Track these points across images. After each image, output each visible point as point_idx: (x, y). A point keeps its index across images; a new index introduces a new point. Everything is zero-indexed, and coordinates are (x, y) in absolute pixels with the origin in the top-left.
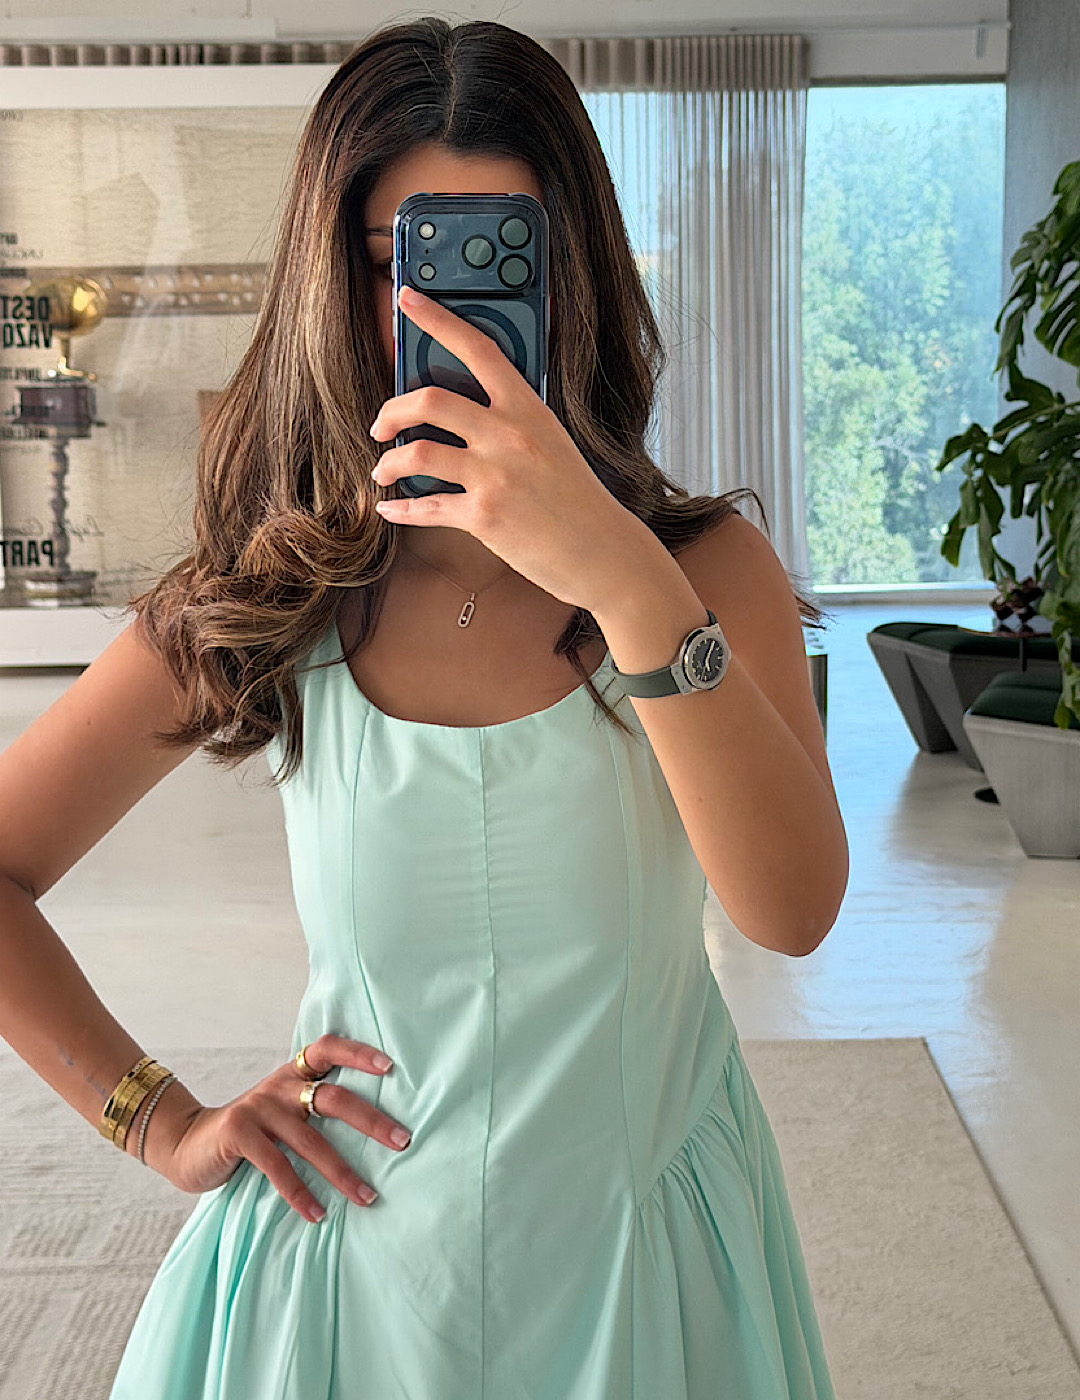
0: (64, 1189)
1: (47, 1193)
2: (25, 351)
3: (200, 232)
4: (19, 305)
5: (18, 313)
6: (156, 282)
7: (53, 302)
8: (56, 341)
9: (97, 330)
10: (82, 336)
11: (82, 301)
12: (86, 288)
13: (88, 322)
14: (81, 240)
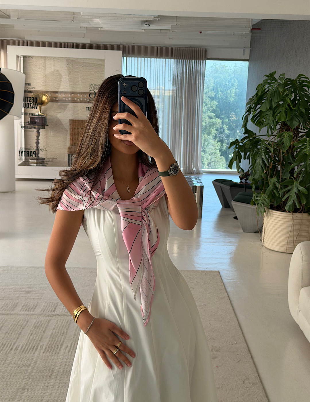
0: (33, 297)
1: (29, 298)
2: (31, 109)
3: (71, 84)
4: (31, 99)
5: (30, 101)
6: (61, 95)
7: (38, 98)
8: (38, 107)
9: (48, 105)
10: (44, 106)
11: (44, 98)
12: (46, 96)
13: (46, 103)
14: (45, 85)
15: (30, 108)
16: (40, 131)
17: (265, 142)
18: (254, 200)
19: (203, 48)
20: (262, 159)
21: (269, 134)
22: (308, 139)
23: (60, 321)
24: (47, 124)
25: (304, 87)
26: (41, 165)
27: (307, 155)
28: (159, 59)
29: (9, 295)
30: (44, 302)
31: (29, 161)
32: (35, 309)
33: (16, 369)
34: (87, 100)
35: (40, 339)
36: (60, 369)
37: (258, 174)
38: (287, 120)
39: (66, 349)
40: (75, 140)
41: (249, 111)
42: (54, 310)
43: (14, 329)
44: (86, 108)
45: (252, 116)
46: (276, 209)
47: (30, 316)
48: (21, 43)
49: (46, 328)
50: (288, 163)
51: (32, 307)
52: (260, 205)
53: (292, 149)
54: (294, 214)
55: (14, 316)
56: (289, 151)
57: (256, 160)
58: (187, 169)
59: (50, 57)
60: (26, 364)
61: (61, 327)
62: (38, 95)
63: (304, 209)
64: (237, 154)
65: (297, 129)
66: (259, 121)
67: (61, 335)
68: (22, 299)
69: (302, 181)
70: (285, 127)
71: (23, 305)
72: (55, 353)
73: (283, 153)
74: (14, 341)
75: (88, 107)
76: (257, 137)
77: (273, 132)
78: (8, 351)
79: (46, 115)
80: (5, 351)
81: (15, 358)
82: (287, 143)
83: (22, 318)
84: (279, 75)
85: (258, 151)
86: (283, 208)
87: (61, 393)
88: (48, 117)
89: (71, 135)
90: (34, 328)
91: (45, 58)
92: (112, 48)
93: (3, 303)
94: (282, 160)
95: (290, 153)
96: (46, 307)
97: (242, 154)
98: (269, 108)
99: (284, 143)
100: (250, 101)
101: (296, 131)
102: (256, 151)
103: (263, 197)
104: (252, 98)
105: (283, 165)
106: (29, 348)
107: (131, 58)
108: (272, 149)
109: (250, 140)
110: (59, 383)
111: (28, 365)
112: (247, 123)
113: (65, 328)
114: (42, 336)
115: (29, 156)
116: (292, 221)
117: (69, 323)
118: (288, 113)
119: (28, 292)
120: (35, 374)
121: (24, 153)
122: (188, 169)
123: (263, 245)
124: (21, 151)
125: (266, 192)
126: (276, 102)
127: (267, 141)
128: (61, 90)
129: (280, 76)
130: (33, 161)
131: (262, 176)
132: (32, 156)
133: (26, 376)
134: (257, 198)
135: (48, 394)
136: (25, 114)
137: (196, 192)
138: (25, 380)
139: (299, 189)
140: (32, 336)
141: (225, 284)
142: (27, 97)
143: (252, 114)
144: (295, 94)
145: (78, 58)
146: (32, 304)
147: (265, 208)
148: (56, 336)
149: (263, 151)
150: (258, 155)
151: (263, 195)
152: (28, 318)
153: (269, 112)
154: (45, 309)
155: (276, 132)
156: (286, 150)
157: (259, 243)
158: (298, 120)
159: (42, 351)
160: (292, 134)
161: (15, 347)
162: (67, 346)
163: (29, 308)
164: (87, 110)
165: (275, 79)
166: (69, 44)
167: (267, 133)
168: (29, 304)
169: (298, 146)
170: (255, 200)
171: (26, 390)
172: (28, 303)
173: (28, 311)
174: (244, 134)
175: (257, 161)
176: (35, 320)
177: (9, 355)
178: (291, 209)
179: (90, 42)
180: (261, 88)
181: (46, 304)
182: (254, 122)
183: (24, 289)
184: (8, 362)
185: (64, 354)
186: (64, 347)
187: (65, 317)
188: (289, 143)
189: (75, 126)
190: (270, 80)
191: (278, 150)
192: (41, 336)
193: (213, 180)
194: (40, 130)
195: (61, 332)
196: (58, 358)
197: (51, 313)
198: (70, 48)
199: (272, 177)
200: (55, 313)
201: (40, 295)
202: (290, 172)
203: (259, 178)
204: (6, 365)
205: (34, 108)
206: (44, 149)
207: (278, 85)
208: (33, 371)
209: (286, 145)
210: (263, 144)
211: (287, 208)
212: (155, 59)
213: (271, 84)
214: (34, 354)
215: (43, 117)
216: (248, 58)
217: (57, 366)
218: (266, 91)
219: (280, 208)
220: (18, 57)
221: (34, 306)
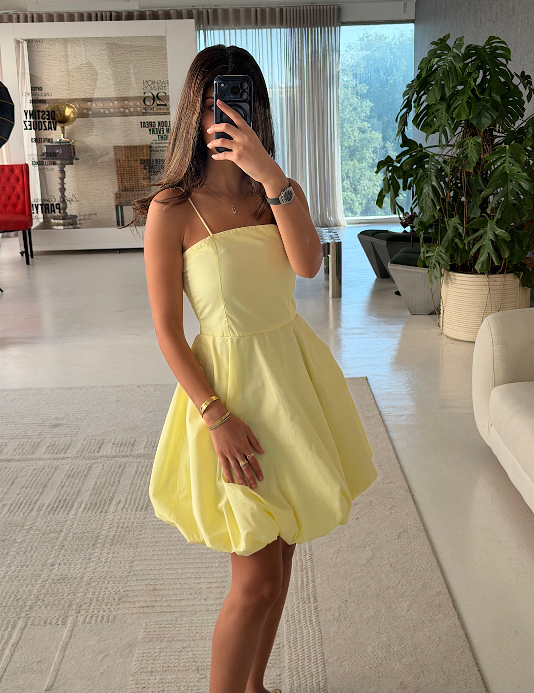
4: (44, 114)
5: (44, 117)
6: (96, 104)
7: (57, 112)
8: (59, 127)
9: (74, 123)
10: (69, 125)
11: (68, 112)
12: (70, 107)
13: (71, 120)
14: (67, 88)
15: (44, 130)
16: (65, 169)
17: (437, 158)
18: (422, 259)
19: (334, 5)
20: (433, 187)
21: (442, 143)
22: (507, 146)
23: (108, 466)
24: (77, 156)
25: (498, 59)
26: (71, 227)
27: (507, 173)
28: (260, 30)
29: (25, 431)
30: (81, 439)
31: (49, 222)
32: (67, 449)
33: (40, 537)
34: (141, 110)
35: (76, 493)
36: (109, 534)
37: (428, 214)
38: (471, 117)
39: (118, 506)
40: (126, 182)
41: (408, 105)
42: (97, 450)
43: (35, 481)
44: (140, 124)
45: (415, 114)
46: (461, 270)
47: (59, 461)
48: (21, 19)
49: (86, 476)
50: (478, 190)
51: (63, 447)
52: (433, 266)
53: (483, 166)
54: (490, 276)
55: (35, 462)
56: (477, 170)
57: (422, 189)
58: (319, 219)
59: (75, 38)
60: (55, 529)
61: (110, 475)
62: (58, 106)
63: (508, 267)
64: (390, 182)
65: (491, 131)
66: (425, 123)
67: (110, 485)
68: (46, 436)
69: (500, 219)
70: (471, 130)
71: (48, 445)
72: (100, 512)
73: (468, 174)
74: (36, 497)
75: (143, 121)
76: (424, 151)
77: (449, 140)
78: (27, 513)
79: (73, 141)
80: (22, 513)
81: (37, 521)
82: (473, 157)
83: (47, 465)
84: (455, 40)
85: (426, 173)
86: (472, 269)
87: (110, 567)
88: (77, 145)
89: (118, 172)
90: (66, 478)
91: (65, 41)
92: (179, 15)
93: (18, 444)
94: (467, 185)
95: (479, 174)
96: (86, 446)
97: (401, 182)
98: (439, 98)
99: (469, 157)
100: (408, 89)
101: (489, 136)
102: (421, 173)
103: (437, 253)
104: (411, 83)
105: (468, 196)
106: (59, 507)
107: (212, 31)
108: (448, 168)
109: (411, 156)
110: (108, 553)
111: (58, 530)
112: (406, 127)
113: (116, 475)
114: (80, 488)
115: (49, 213)
116: (488, 289)
117: (122, 468)
118: (473, 104)
119: (56, 426)
120: (70, 543)
121: (40, 207)
122: (321, 220)
123: (442, 332)
124: (35, 205)
125: (442, 243)
126: (451, 87)
127: (440, 155)
128: (96, 95)
129: (455, 42)
130: (56, 221)
131: (434, 216)
132: (55, 213)
133: (55, 546)
134: (428, 255)
135: (90, 568)
136: (37, 140)
137: (329, 254)
138: (54, 552)
139: (496, 233)
140: (64, 489)
141: (375, 396)
142: (39, 111)
143: (415, 112)
144: (484, 70)
145: (121, 38)
146: (62, 443)
147: (442, 270)
148: (103, 487)
149: (433, 173)
150: (425, 181)
151: (437, 249)
152: (57, 464)
153: (441, 105)
154: (84, 450)
155: (454, 139)
156: (473, 168)
157: (436, 330)
158: (490, 116)
159: (81, 510)
160: (480, 140)
161: (37, 506)
162: (120, 501)
163: (58, 450)
164: (142, 127)
165: (449, 48)
166: (104, 14)
167: (440, 142)
168: (57, 444)
169: (491, 161)
170: (424, 258)
171: (56, 566)
172: (57, 442)
173: (57, 454)
174: (402, 146)
175: (424, 191)
176: (68, 466)
177: (28, 518)
178: (485, 268)
179: (140, 8)
180: (426, 64)
181: (85, 442)
182: (417, 126)
183: (49, 422)
184: (27, 527)
185: (115, 512)
186: (114, 502)
187: (117, 459)
188: (476, 156)
189: (124, 156)
190: (440, 50)
191: (460, 171)
192: (77, 489)
193: (359, 233)
194: (65, 167)
195: (110, 481)
196: (106, 518)
197: (92, 455)
198: (106, 20)
199: (452, 216)
200: (101, 454)
201: (75, 429)
202: (480, 204)
203: (429, 220)
204: (24, 532)
205: (52, 130)
206: (74, 200)
207: (453, 57)
208: (66, 538)
209: (471, 161)
210: (432, 162)
211: (477, 267)
212: (254, 30)
213: (442, 57)
214: (67, 514)
215: (67, 144)
216: (413, 18)
217: (104, 530)
218: (433, 69)
219: (467, 268)
220: (18, 42)
221: (65, 445)
